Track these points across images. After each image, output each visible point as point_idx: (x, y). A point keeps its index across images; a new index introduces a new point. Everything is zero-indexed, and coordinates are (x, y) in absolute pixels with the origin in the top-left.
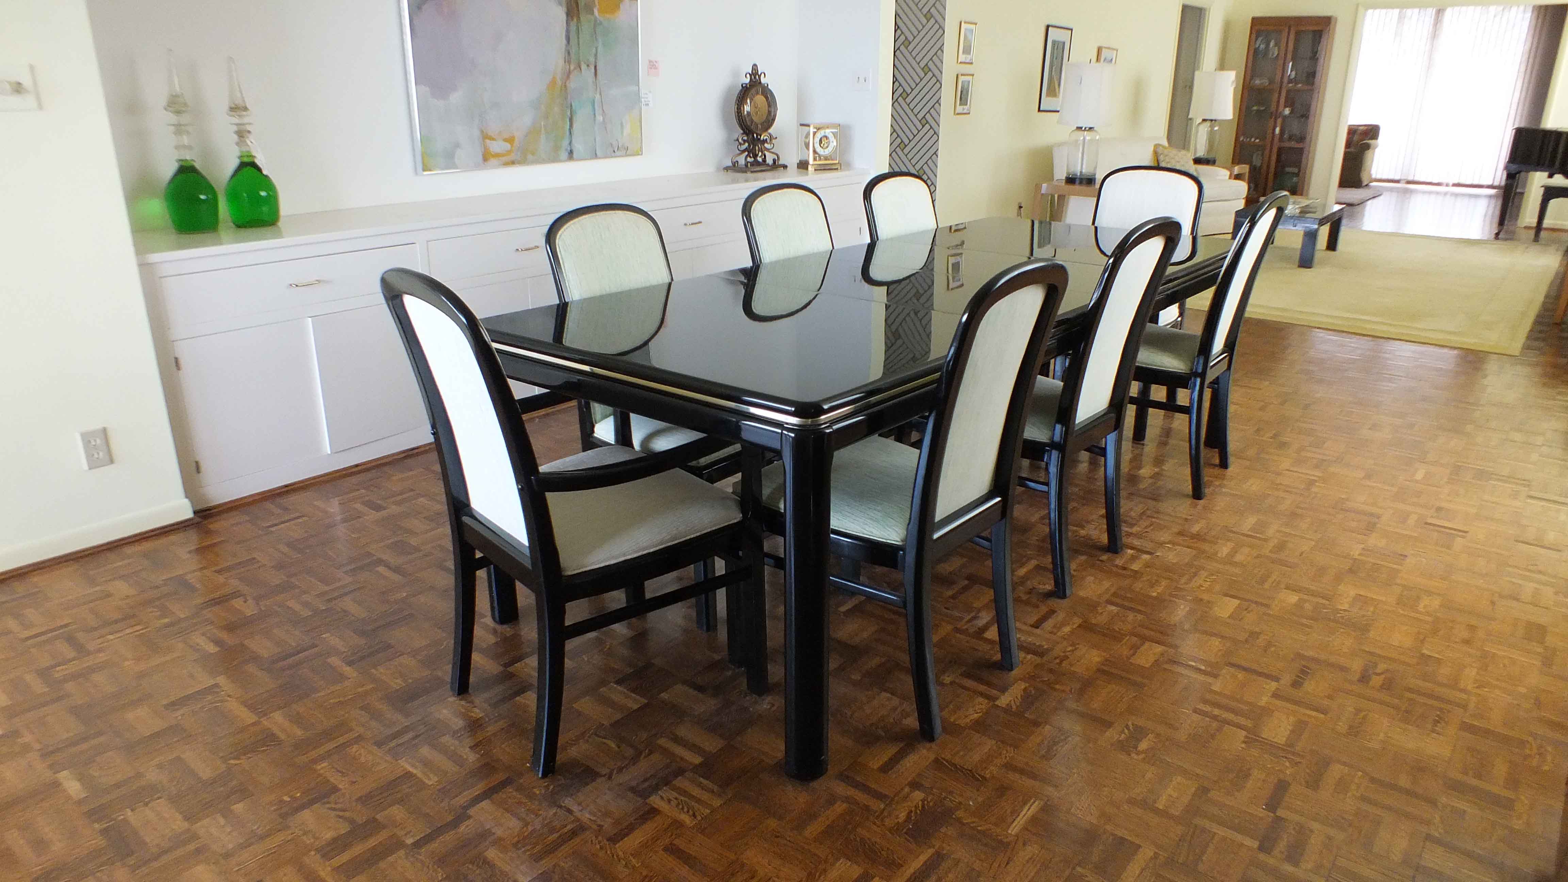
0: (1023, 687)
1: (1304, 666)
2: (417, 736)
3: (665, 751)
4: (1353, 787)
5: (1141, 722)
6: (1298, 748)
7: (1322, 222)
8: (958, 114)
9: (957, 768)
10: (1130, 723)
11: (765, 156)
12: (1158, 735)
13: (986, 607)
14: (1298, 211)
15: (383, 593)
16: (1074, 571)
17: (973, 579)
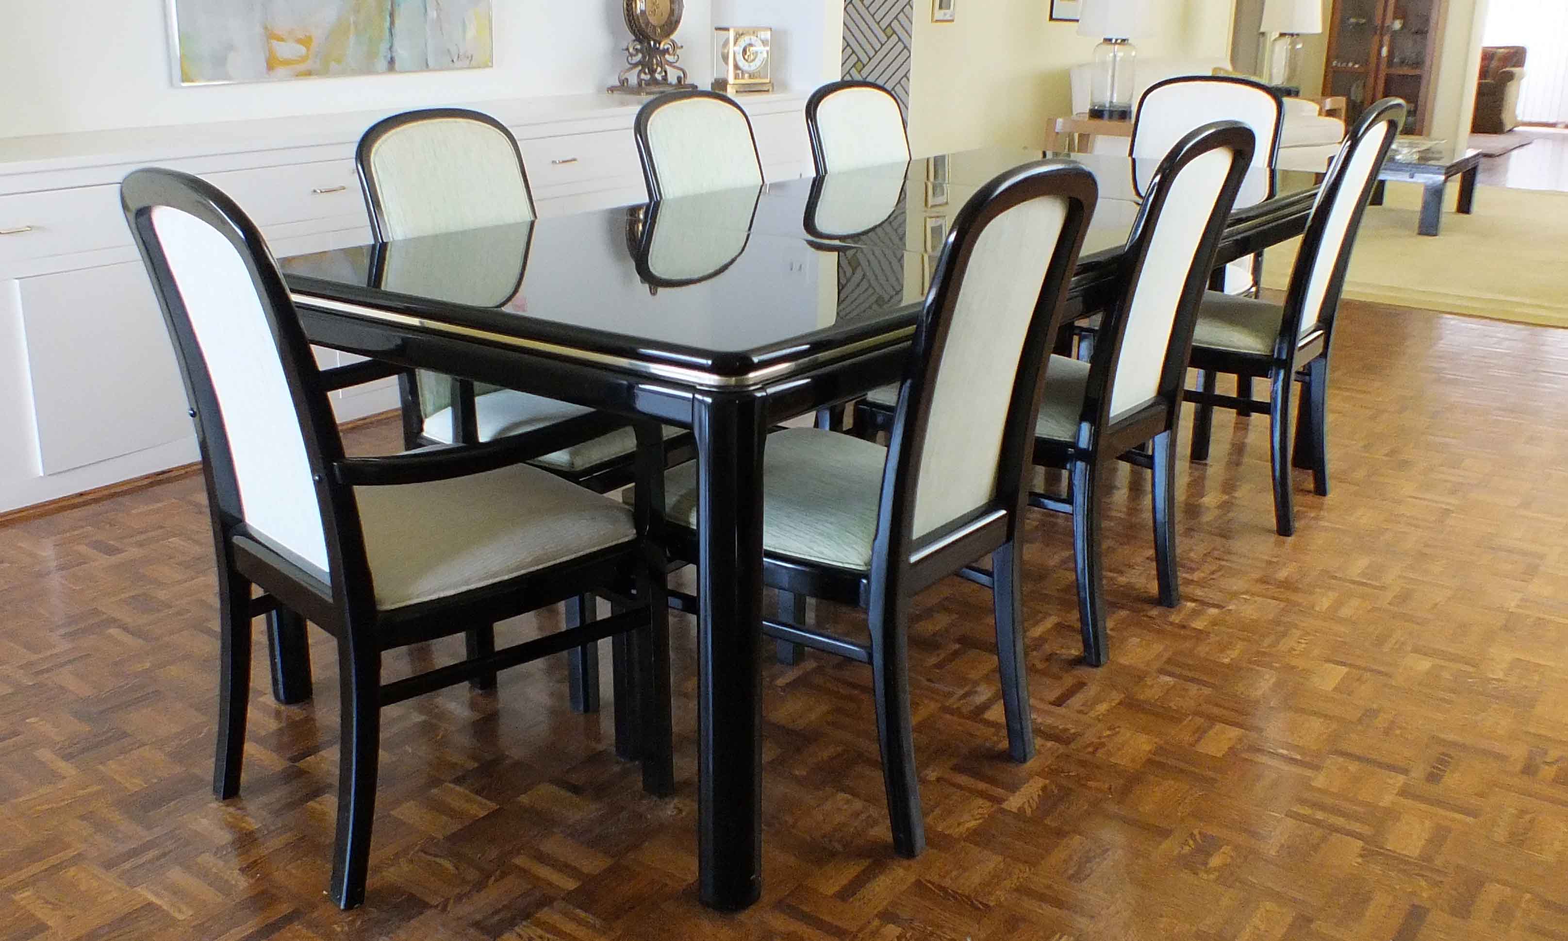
0: (1041, 785)
1: (1443, 754)
2: (164, 855)
3: (523, 872)
4: (1519, 914)
5: (1213, 831)
6: (1439, 862)
7: (1450, 172)
8: (937, 21)
9: (947, 892)
10: (1196, 832)
11: (666, 72)
12: (1236, 848)
13: (987, 678)
14: (1416, 157)
15: (116, 664)
16: (1112, 630)
17: (967, 642)
